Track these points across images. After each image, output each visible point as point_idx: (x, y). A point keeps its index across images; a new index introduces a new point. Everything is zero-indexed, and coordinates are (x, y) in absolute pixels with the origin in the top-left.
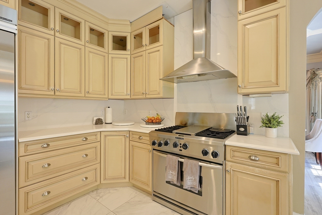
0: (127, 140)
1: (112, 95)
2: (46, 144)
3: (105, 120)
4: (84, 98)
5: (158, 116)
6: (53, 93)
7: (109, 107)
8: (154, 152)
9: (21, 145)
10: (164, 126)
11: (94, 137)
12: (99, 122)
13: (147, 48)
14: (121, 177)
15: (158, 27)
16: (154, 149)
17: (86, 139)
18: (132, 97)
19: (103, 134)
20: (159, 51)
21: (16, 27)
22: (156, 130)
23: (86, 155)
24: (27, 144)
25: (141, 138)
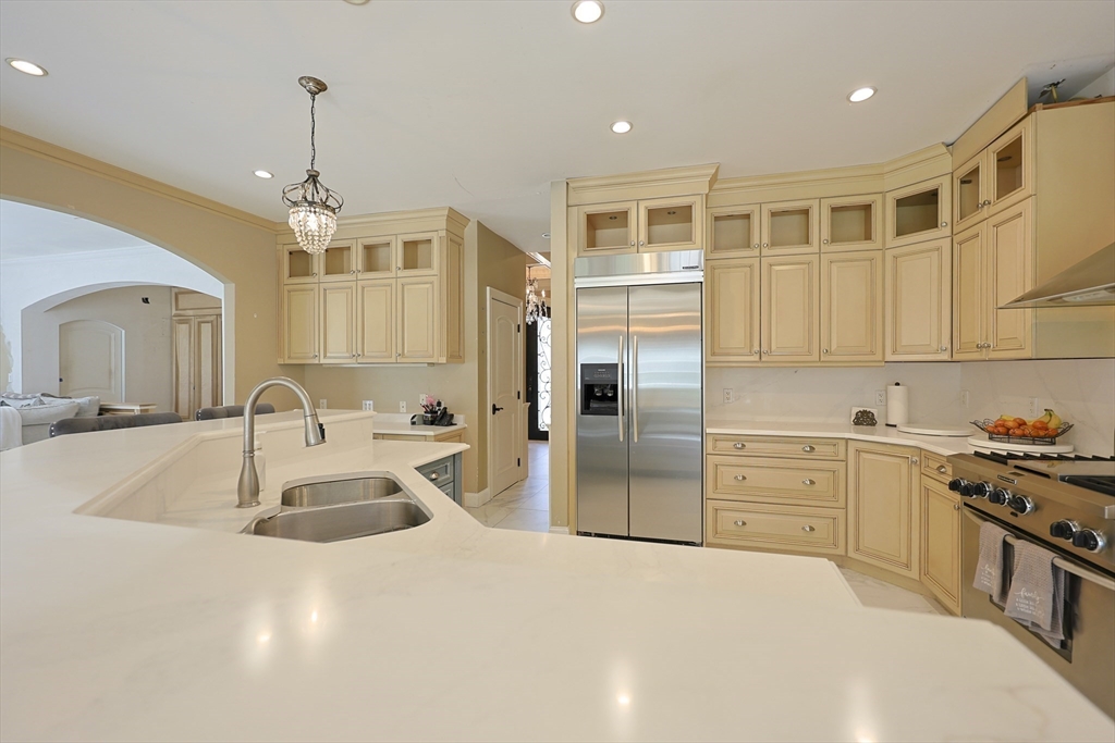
0: (915, 470)
1: (894, 352)
2: (740, 443)
3: (887, 417)
4: (819, 364)
5: (1046, 419)
6: (756, 358)
7: (897, 384)
8: (967, 511)
9: (710, 439)
10: (1074, 450)
11: (830, 449)
12: (865, 419)
13: (993, 209)
14: (896, 559)
15: (1017, 145)
16: (965, 504)
17: (812, 449)
18: (956, 357)
19: (852, 447)
20: (1020, 215)
21: (702, 273)
22: (977, 454)
23: (812, 482)
24: (717, 438)
25: (943, 470)
